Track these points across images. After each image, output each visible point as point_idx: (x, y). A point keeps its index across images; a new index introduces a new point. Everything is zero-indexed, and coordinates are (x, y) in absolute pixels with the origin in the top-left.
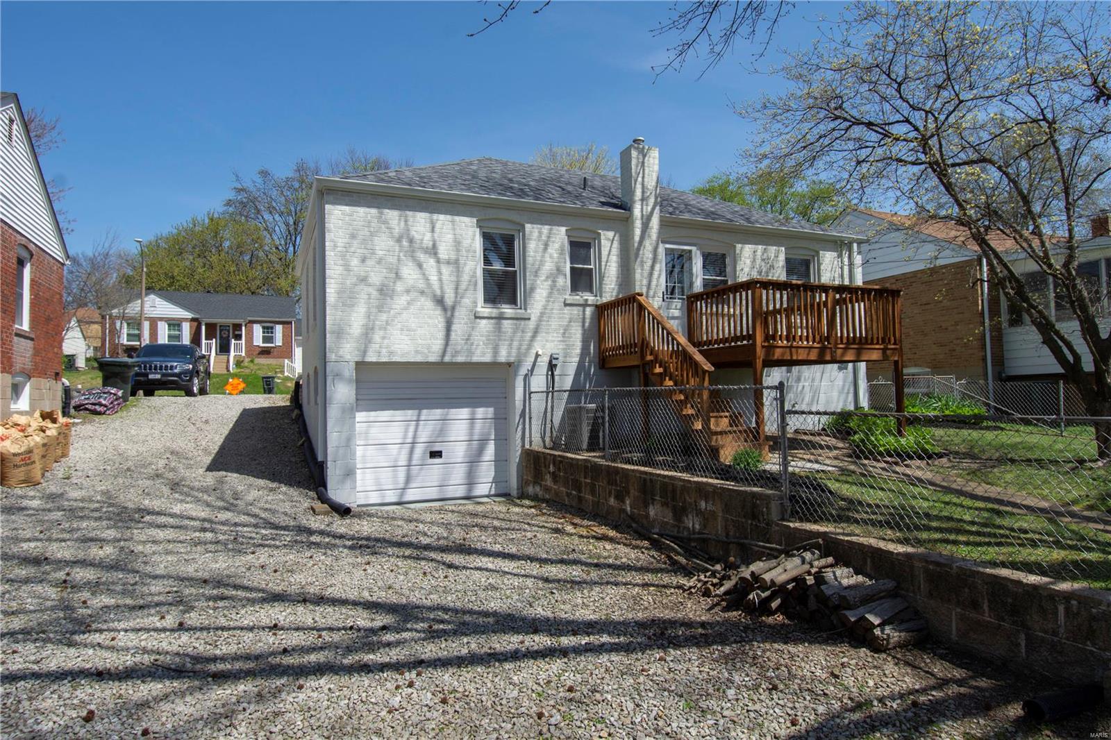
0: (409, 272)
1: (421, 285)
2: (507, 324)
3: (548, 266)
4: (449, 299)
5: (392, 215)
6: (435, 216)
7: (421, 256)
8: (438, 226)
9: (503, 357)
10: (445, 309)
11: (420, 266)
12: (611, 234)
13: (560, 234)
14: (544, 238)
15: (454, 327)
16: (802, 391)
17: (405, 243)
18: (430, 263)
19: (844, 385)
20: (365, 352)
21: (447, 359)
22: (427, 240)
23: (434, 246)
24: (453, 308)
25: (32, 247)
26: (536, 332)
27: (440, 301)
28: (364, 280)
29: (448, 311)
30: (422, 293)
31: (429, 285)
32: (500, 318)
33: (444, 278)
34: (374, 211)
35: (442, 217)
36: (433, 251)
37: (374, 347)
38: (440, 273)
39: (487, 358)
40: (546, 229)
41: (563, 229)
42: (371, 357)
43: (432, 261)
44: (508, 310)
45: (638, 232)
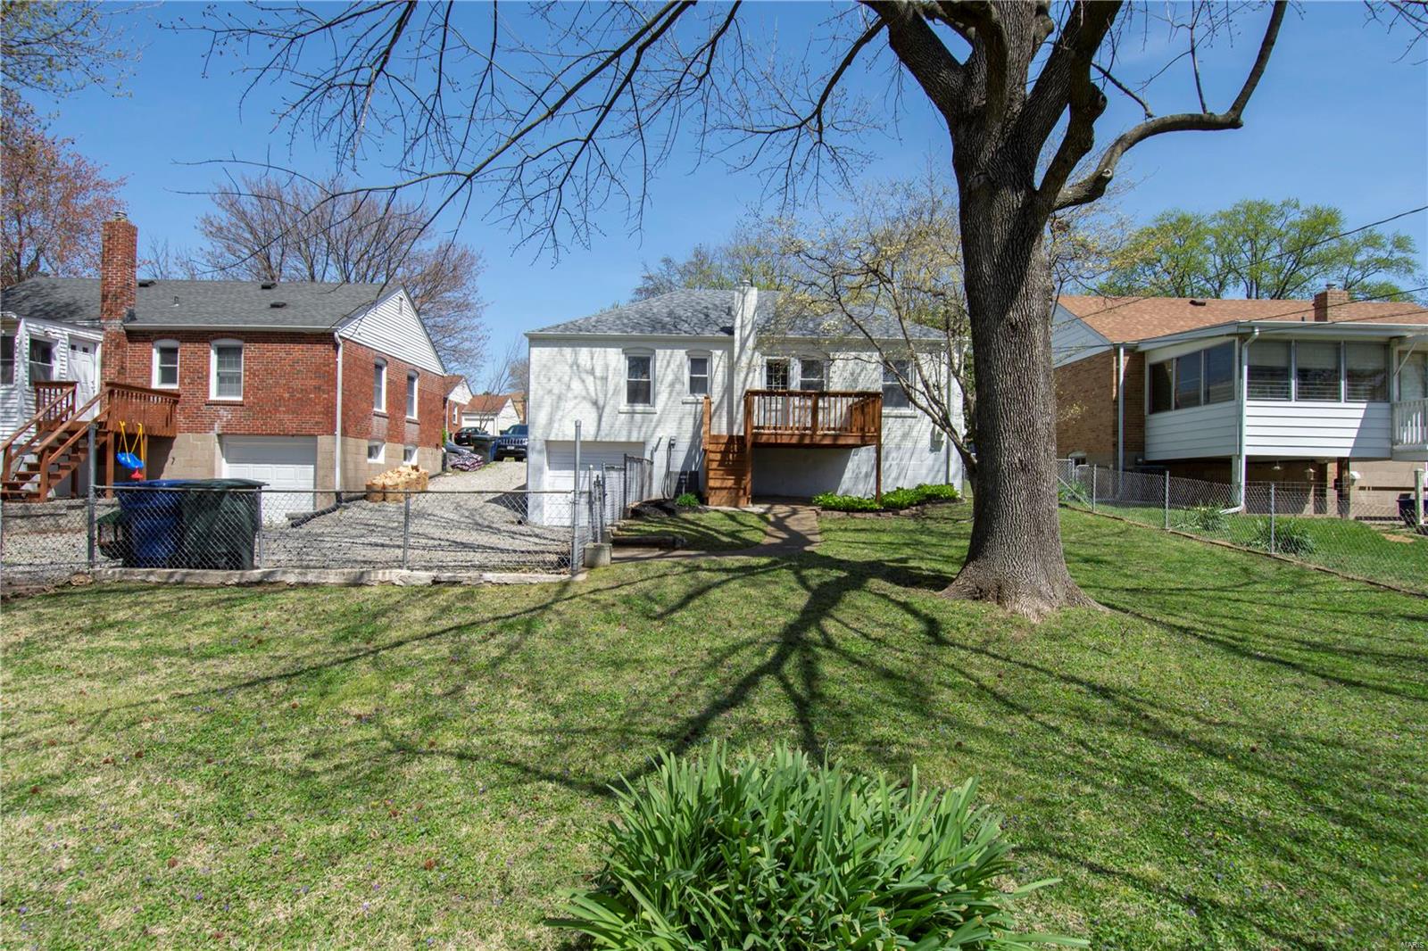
0: (576, 385)
1: (584, 393)
2: (638, 417)
3: (670, 377)
4: (601, 403)
5: (568, 351)
6: (594, 349)
7: (584, 376)
8: (596, 356)
9: (634, 439)
10: (598, 408)
11: (583, 381)
12: (719, 352)
13: (680, 355)
14: (668, 357)
15: (603, 419)
16: (888, 469)
17: (575, 368)
18: (589, 380)
19: (933, 465)
20: (549, 435)
21: (598, 439)
22: (589, 367)
23: (593, 369)
24: (604, 407)
25: (418, 370)
26: (659, 421)
27: (595, 403)
28: (550, 392)
29: (599, 408)
30: (584, 398)
31: (588, 393)
32: (633, 413)
33: (599, 388)
34: (556, 349)
35: (598, 349)
36: (592, 372)
37: (554, 431)
38: (595, 383)
39: (623, 439)
40: (669, 352)
41: (683, 352)
42: (552, 438)
43: (592, 378)
44: (639, 407)
45: (737, 350)
